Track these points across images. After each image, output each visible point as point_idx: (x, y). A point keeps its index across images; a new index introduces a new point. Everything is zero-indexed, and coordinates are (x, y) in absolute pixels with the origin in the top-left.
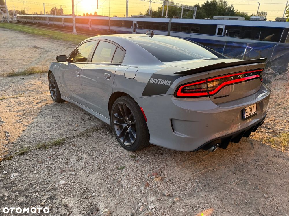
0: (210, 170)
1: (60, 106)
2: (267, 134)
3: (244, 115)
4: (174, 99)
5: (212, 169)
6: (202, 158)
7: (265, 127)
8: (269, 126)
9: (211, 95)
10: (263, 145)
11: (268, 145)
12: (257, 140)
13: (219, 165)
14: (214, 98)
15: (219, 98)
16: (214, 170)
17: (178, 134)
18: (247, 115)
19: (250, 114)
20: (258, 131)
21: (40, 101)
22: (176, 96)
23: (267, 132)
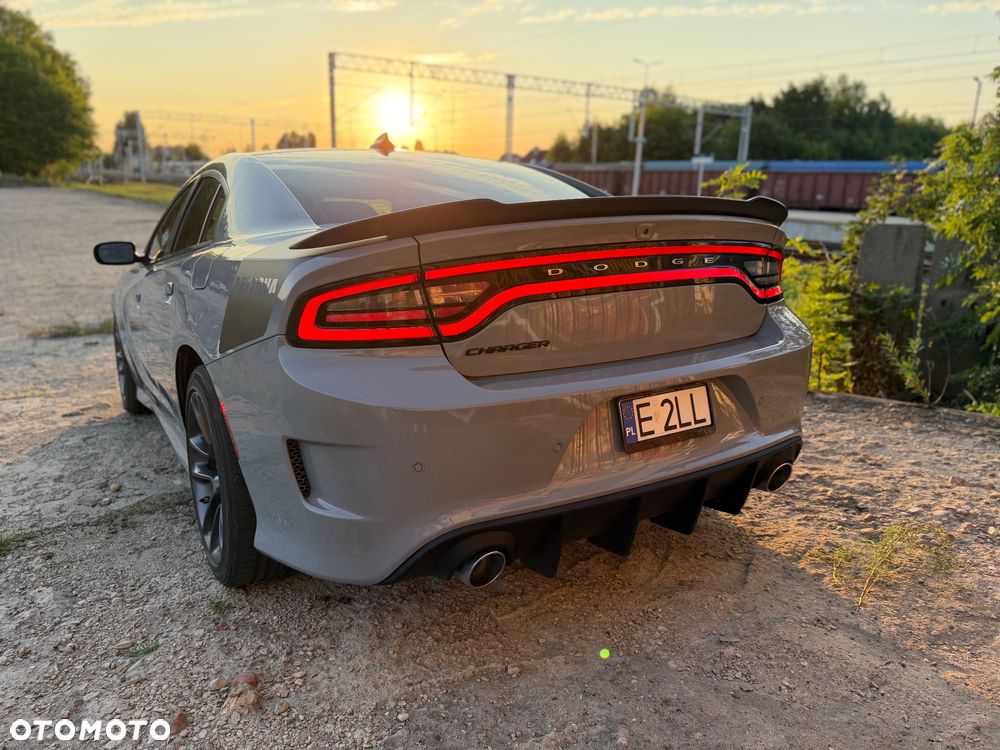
0: (488, 673)
1: (134, 424)
2: (839, 530)
3: (629, 430)
4: (287, 355)
5: (500, 667)
6: (499, 619)
7: (846, 501)
8: (863, 500)
9: (452, 339)
10: (794, 574)
11: (816, 575)
12: (779, 554)
13: (550, 651)
14: (468, 353)
15: (491, 351)
16: (510, 671)
17: (326, 508)
18: (652, 432)
19: (667, 428)
20: (805, 518)
21: (83, 410)
22: (295, 339)
23: (840, 523)
